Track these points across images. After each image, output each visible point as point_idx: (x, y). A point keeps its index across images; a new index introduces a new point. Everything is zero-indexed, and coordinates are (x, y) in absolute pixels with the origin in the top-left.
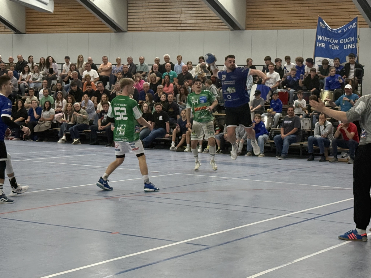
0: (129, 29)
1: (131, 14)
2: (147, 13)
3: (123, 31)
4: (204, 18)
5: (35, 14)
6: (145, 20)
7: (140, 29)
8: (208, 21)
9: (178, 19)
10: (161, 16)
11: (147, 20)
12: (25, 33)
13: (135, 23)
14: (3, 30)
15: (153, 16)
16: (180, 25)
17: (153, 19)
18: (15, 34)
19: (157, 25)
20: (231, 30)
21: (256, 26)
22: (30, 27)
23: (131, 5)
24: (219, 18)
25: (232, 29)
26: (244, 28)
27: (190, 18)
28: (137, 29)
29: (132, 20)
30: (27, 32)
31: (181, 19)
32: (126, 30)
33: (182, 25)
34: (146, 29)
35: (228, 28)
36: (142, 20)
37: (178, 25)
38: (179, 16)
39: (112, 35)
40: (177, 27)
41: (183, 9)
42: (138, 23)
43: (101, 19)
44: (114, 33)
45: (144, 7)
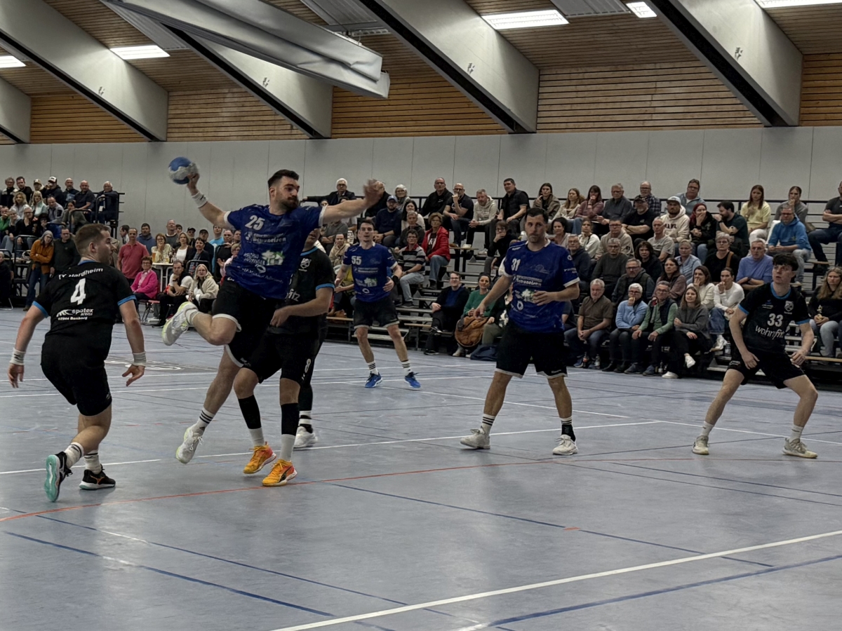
0: (540, 126)
1: (545, 96)
2: (580, 94)
3: (528, 130)
4: (705, 102)
5: (351, 99)
6: (575, 107)
7: (563, 126)
8: (714, 108)
9: (648, 104)
10: (610, 99)
11: (579, 107)
12: (329, 136)
13: (554, 114)
14: (287, 132)
15: (591, 100)
16: (652, 116)
17: (593, 106)
18: (310, 139)
19: (601, 118)
20: (765, 127)
21: (823, 116)
22: (340, 126)
23: (546, 78)
24: (739, 102)
25: (768, 123)
26: (796, 122)
27: (672, 103)
28: (557, 126)
29: (547, 108)
30: (334, 135)
31: (654, 104)
32: (534, 130)
33: (655, 117)
34: (577, 125)
35: (759, 122)
36: (568, 107)
37: (646, 117)
38: (649, 97)
39: (505, 140)
40: (643, 121)
41: (659, 85)
42: (560, 113)
43: (482, 108)
44: (508, 135)
45: (574, 82)
